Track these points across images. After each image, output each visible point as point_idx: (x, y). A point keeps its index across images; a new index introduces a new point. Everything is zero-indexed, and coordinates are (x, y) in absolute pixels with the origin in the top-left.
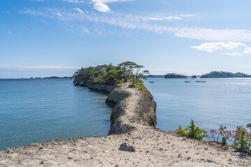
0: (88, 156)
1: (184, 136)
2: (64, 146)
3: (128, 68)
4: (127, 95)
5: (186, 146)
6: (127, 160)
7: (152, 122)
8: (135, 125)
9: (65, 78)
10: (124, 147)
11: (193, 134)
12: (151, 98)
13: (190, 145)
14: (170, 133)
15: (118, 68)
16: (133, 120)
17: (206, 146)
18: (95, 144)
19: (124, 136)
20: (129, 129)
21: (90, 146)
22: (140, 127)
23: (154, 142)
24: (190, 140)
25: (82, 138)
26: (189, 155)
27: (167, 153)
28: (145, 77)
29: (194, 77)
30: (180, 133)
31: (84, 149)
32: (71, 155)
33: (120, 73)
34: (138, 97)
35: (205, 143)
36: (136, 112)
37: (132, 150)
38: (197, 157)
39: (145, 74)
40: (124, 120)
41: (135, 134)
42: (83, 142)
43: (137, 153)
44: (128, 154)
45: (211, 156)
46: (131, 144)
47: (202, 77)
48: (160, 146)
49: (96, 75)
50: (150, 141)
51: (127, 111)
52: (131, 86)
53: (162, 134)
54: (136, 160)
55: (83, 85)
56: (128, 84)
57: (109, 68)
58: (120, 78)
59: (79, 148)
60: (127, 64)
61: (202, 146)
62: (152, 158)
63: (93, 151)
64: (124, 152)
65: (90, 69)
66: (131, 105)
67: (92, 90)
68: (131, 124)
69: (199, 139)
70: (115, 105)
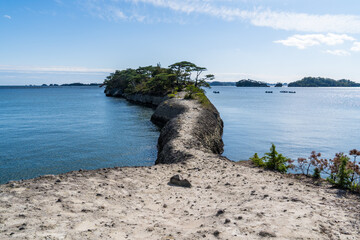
0: (125, 192)
1: (260, 166)
2: (91, 179)
3: (183, 71)
4: (182, 110)
5: (263, 180)
6: (179, 199)
7: (217, 149)
8: (192, 151)
9: (92, 85)
10: (175, 181)
11: (274, 164)
12: (216, 115)
13: (269, 179)
14: (241, 162)
15: (169, 71)
16: (189, 145)
17: (291, 181)
18: (134, 177)
19: (176, 167)
20: (183, 158)
21: (127, 179)
22: (200, 154)
23: (218, 175)
24: (269, 172)
25: (116, 168)
26: (266, 192)
27: (235, 189)
28: (208, 85)
29: (279, 85)
30: (255, 163)
31: (120, 183)
32: (100, 191)
33: (172, 79)
34: (197, 114)
35: (290, 176)
36: (194, 134)
37: (186, 184)
38: (278, 194)
39: (208, 80)
40: (178, 145)
41: (192, 163)
42: (119, 173)
43: (193, 189)
44: (181, 190)
45: (297, 193)
46: (185, 177)
47: (291, 85)
48: (227, 180)
49: (138, 81)
50: (213, 174)
51: (181, 133)
52: (187, 98)
53: (230, 165)
54: (192, 199)
55: (118, 96)
56: (183, 94)
57: (156, 71)
58: (172, 86)
59: (112, 181)
60: (182, 64)
61: (285, 180)
62: (215, 195)
63: (131, 186)
64: (176, 188)
65: (129, 71)
66: (188, 124)
67: (132, 102)
68: (187, 151)
69: (282, 171)
70: (164, 124)
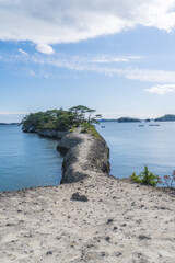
0: (39, 207)
3: (79, 112)
4: (79, 141)
6: (79, 210)
7: (106, 169)
8: (88, 172)
9: (13, 124)
10: (76, 197)
11: (147, 181)
12: (104, 144)
13: (144, 192)
14: (124, 180)
15: (69, 113)
16: (85, 167)
18: (46, 195)
19: (77, 185)
20: (81, 177)
21: (40, 197)
22: (93, 174)
23: (107, 191)
24: (144, 187)
27: (120, 202)
28: (97, 122)
29: (148, 120)
30: (134, 180)
31: (35, 200)
32: (20, 208)
33: (71, 118)
34: (91, 143)
35: (159, 189)
36: (89, 159)
37: (84, 199)
39: (97, 119)
40: (77, 168)
41: (88, 182)
46: (83, 193)
47: (156, 120)
49: (46, 121)
50: (104, 189)
51: (79, 158)
52: (82, 132)
53: (116, 182)
54: (89, 210)
55: (32, 132)
56: (80, 129)
57: (60, 113)
58: (72, 124)
59: (29, 199)
60: (78, 108)
62: (105, 207)
63: (44, 202)
65: (40, 114)
66: (84, 151)
67: (42, 136)
68: (84, 172)
69: (153, 185)
70: (66, 152)
